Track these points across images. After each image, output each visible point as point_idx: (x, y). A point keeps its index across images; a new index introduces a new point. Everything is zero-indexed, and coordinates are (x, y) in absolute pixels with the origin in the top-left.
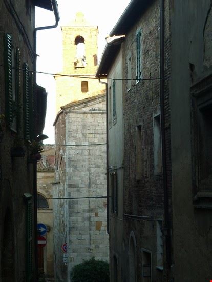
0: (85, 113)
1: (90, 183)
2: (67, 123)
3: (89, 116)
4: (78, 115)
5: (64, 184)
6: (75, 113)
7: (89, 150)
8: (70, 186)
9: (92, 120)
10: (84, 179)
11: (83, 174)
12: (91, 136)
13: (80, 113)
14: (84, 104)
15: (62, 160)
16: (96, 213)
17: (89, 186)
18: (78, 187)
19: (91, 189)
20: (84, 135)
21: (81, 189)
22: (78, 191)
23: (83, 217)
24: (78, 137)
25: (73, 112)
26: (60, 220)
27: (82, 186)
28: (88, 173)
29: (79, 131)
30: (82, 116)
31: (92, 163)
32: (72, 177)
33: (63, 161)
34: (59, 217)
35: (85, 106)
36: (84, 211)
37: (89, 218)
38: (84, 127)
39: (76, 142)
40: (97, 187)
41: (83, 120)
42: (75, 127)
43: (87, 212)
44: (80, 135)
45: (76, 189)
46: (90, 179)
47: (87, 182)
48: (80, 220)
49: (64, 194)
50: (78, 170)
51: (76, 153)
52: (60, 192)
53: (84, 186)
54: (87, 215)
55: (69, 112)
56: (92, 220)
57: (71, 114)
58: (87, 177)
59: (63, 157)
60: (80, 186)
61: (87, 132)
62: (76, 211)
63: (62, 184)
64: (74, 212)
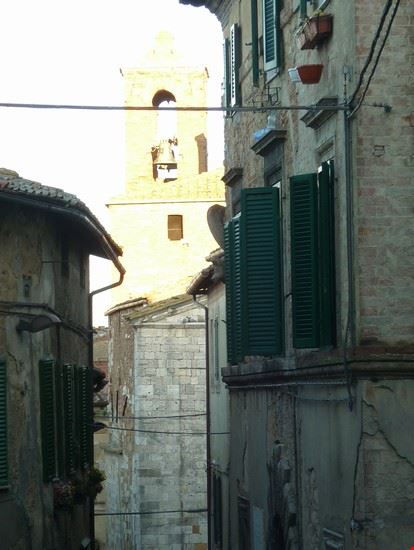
0: (171, 327)
1: (182, 466)
2: (136, 347)
3: (180, 333)
4: (159, 332)
5: (130, 460)
6: (153, 327)
7: (180, 400)
8: (143, 473)
9: (186, 341)
10: (171, 459)
11: (169, 448)
12: (183, 372)
13: (163, 327)
14: (170, 310)
15: (125, 406)
16: (194, 527)
17: (182, 472)
18: (159, 475)
19: (186, 479)
20: (171, 372)
21: (165, 478)
22: (159, 482)
23: (170, 536)
24: (158, 375)
25: (148, 327)
26: (121, 532)
27: (167, 473)
28: (178, 447)
29: (160, 362)
30: (166, 333)
31: (187, 426)
32: (148, 455)
33: (129, 411)
34: (120, 525)
35: (172, 314)
36: (171, 522)
37: (181, 537)
38: (170, 355)
39: (154, 385)
40: (196, 475)
41: (169, 340)
42: (151, 356)
43: (178, 525)
44: (162, 372)
45: (154, 479)
46: (182, 459)
47: (177, 466)
48: (163, 540)
49: (131, 481)
50: (159, 442)
51: (155, 407)
52: (123, 474)
53: (170, 473)
54: (177, 530)
55: (141, 327)
56: (186, 540)
57: (144, 330)
58: (177, 455)
59: (129, 402)
60: (163, 473)
61: (177, 364)
62: (155, 522)
63: (126, 457)
64: (150, 525)
